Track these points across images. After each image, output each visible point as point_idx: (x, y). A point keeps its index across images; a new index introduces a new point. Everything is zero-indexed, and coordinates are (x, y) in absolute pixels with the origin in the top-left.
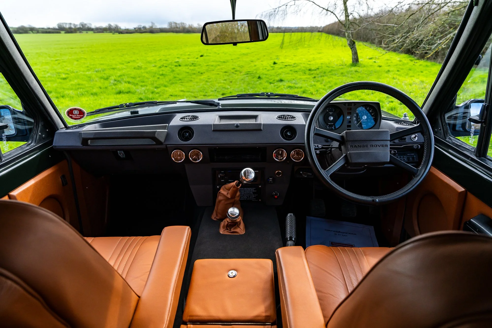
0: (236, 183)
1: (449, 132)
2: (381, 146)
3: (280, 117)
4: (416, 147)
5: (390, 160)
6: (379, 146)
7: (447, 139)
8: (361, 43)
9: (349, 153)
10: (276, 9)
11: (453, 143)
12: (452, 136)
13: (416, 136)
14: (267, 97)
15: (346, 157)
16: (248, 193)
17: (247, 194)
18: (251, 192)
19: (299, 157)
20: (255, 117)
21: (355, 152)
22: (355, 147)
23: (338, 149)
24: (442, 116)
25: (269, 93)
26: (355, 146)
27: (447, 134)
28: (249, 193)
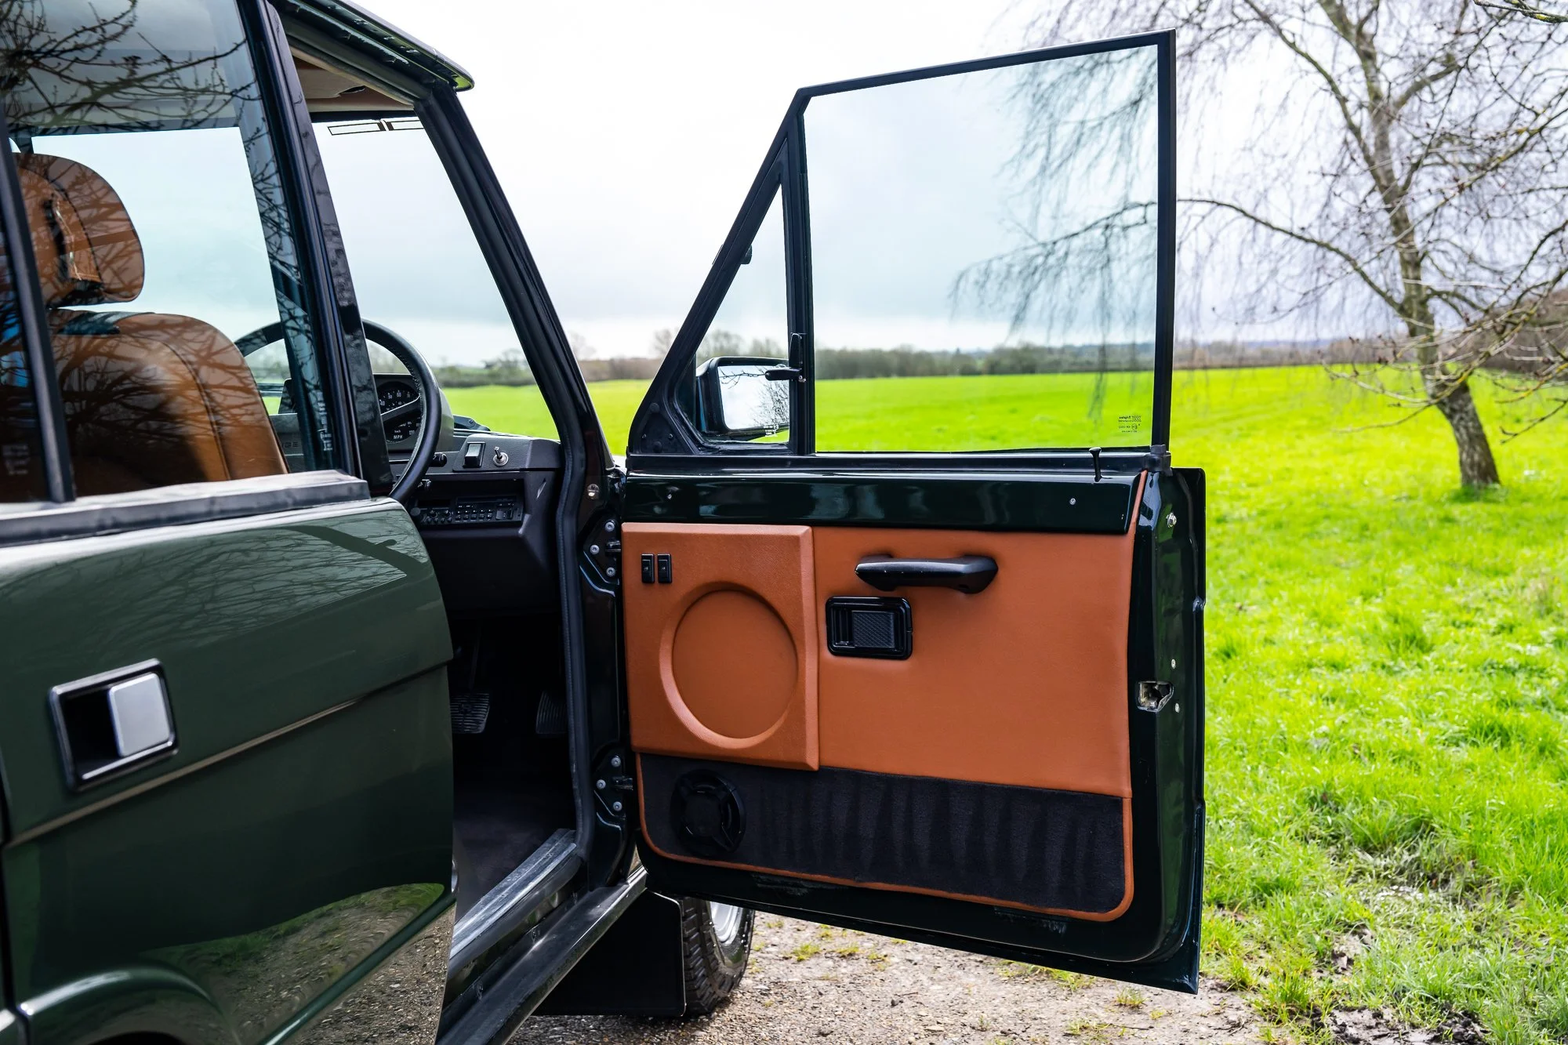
10: (1055, 243)
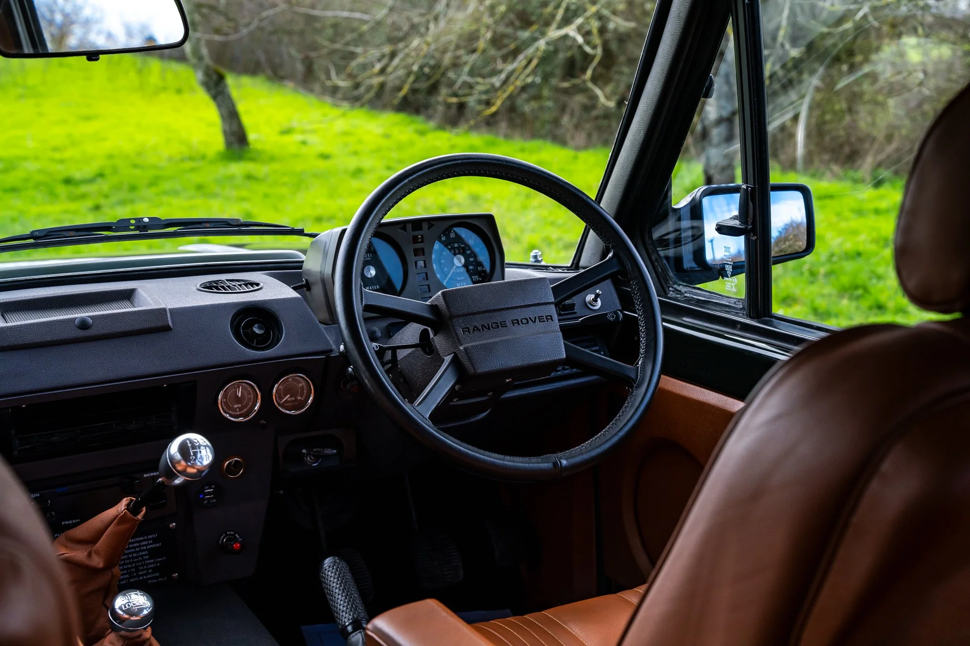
0: (128, 505)
1: (671, 274)
2: (537, 320)
3: (210, 287)
4: (613, 317)
5: (566, 355)
6: (532, 321)
7: (671, 294)
8: (246, 80)
9: (465, 349)
11: (689, 301)
12: (681, 283)
13: (597, 296)
14: (137, 232)
15: (456, 362)
16: (133, 558)
17: (131, 563)
18: (141, 551)
19: (296, 400)
20: (128, 296)
21: (477, 343)
22: (474, 330)
23: (419, 351)
24: (647, 238)
25: (146, 220)
26: (476, 327)
27: (666, 281)
28: (137, 557)
